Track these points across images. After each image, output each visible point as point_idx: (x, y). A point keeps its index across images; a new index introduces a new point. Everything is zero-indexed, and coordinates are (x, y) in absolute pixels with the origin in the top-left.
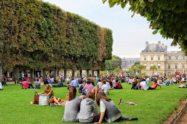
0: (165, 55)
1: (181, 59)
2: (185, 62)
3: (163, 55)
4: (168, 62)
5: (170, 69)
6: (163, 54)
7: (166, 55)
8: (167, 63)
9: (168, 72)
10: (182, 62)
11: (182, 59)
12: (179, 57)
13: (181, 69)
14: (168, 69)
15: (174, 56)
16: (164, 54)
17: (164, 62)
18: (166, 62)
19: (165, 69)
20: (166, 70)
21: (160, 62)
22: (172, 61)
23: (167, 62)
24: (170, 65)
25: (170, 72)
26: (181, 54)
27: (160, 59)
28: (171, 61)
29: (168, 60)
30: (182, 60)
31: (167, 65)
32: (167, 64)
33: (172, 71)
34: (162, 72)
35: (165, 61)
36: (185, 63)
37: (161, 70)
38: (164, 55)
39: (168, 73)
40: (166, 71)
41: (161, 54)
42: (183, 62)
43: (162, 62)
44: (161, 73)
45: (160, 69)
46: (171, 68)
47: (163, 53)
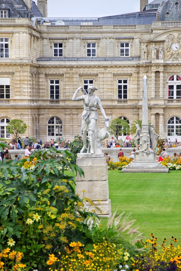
0: (34, 33)
1: (109, 54)
2: (129, 70)
3: (23, 29)
4: (48, 67)
5: (61, 104)
6: (22, 26)
7: (38, 35)
8: (46, 75)
9: (51, 116)
10: (115, 71)
11: (118, 54)
12: (103, 43)
13: (112, 100)
14: (48, 103)
15: (79, 41)
16: (30, 27)
17: (28, 69)
18: (39, 67)
19: (33, 101)
20: (39, 108)
21: (11, 69)
22: (68, 63)
23: (43, 67)
24: (61, 84)
25: (61, 116)
26: (111, 29)
27: (10, 53)
28: (62, 63)
29: (50, 59)
30: (114, 59)
31: (46, 85)
32: (42, 79)
33: (68, 112)
34: (18, 118)
35: (35, 62)
36: (131, 75)
37: (15, 108)
38: (31, 35)
39: (51, 121)
40: (42, 112)
41: (14, 26)
42: (120, 71)
43: (22, 65)
44: (14, 121)
45: (12, 103)
46: (61, 97)
47: (24, 21)
